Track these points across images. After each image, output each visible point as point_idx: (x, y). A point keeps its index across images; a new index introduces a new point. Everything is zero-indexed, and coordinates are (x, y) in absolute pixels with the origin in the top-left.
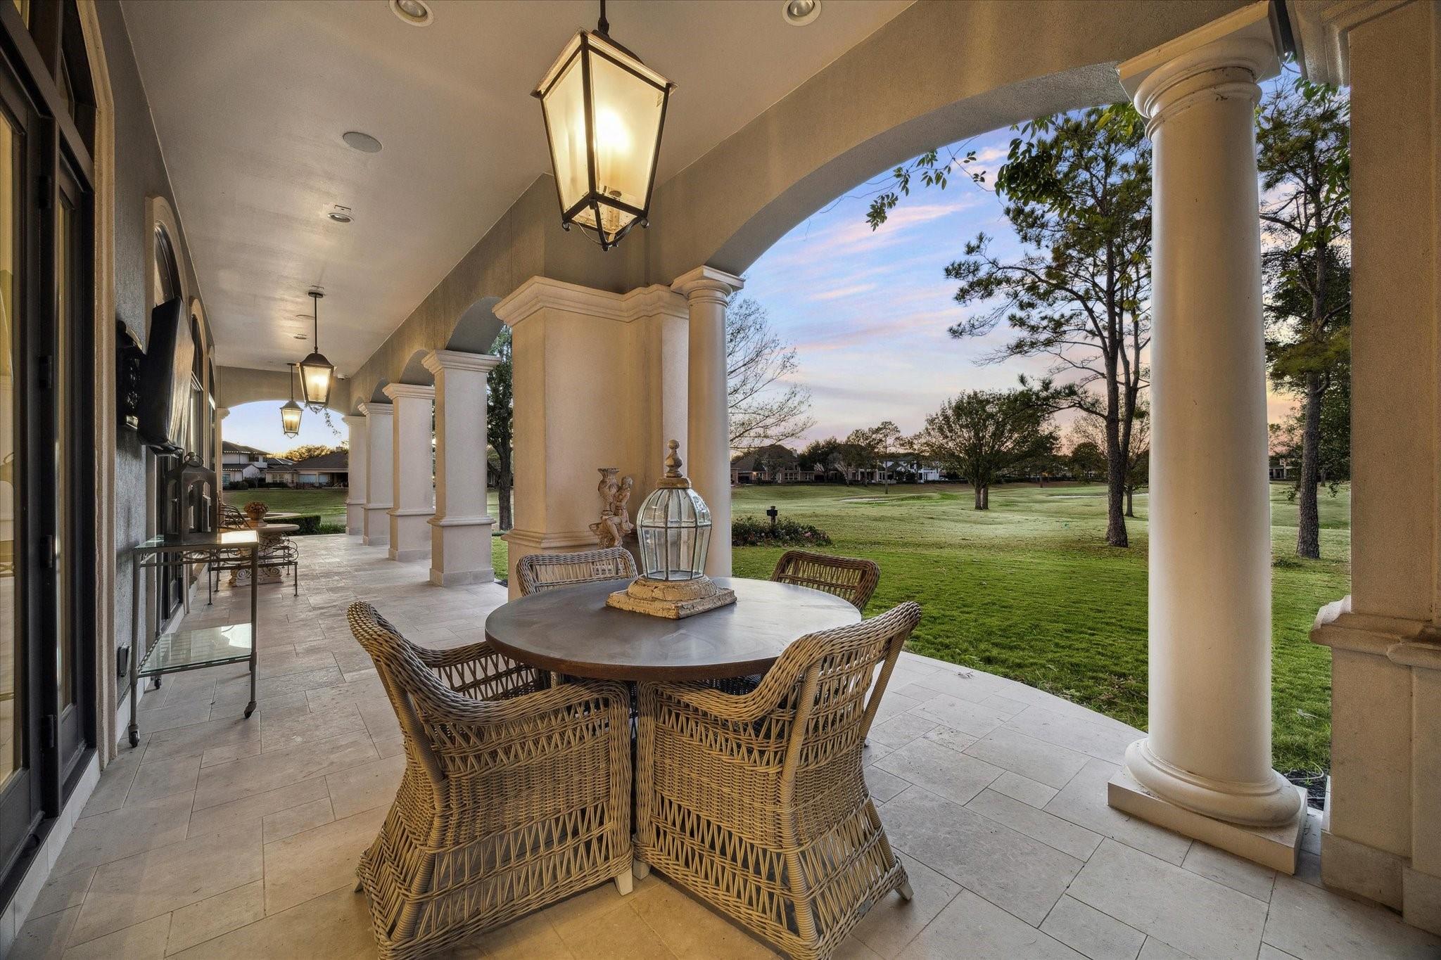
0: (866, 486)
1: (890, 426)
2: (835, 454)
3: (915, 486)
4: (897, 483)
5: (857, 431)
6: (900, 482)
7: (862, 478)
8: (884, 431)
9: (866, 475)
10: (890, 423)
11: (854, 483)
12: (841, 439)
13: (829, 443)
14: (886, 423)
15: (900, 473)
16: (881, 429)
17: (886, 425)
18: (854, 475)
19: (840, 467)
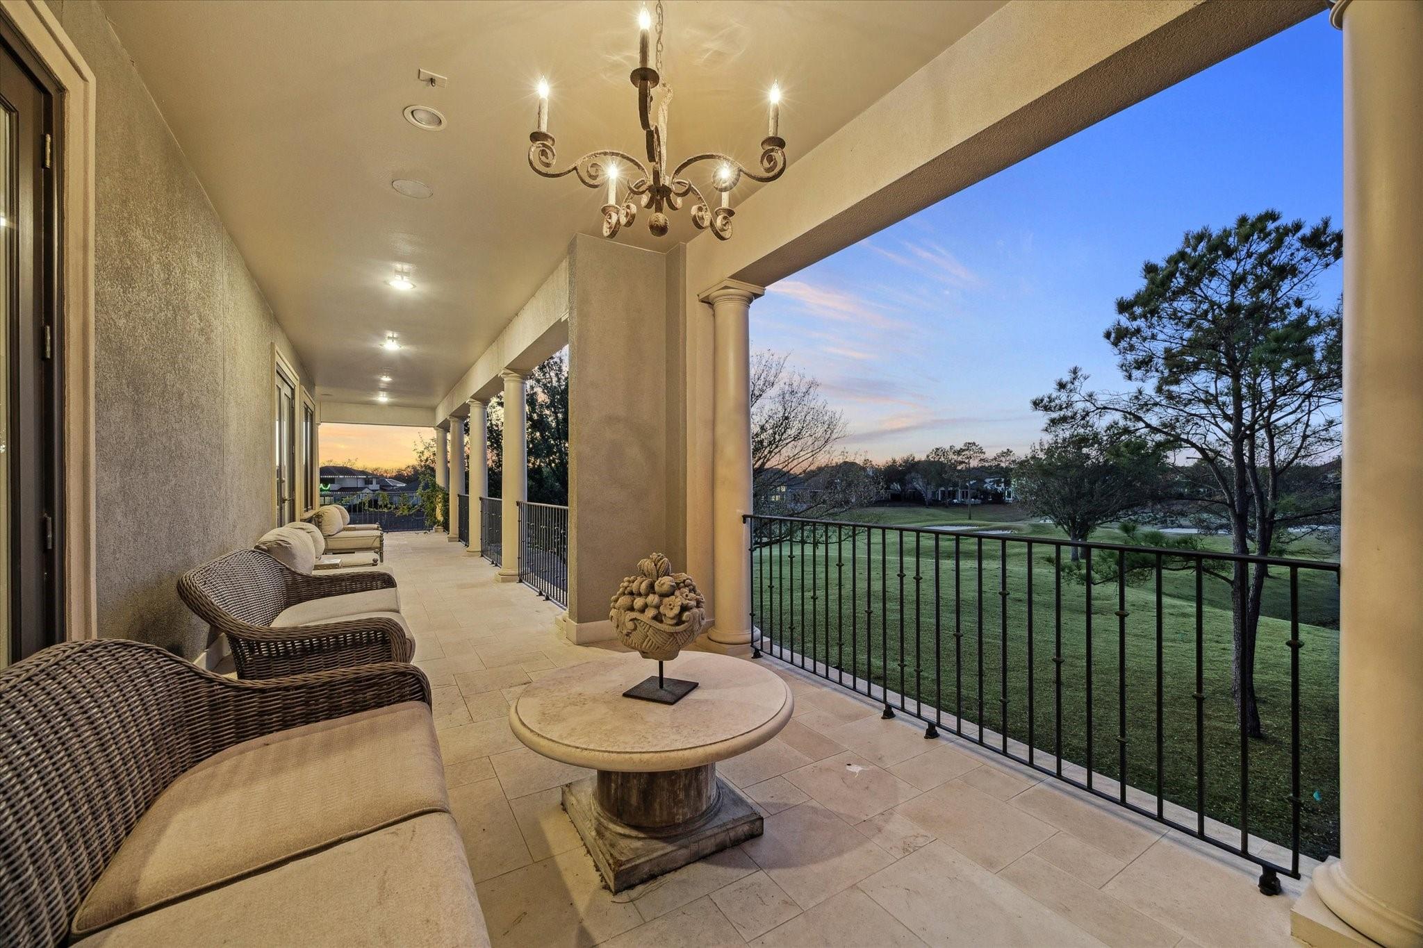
0: (947, 507)
1: (974, 447)
2: (913, 474)
3: (1001, 507)
4: (982, 503)
5: (937, 449)
6: (985, 502)
7: (942, 498)
8: (966, 452)
9: (947, 494)
10: (974, 444)
11: (934, 503)
12: (920, 456)
13: (906, 462)
14: (969, 444)
15: (986, 493)
16: (964, 450)
17: (969, 445)
18: (934, 493)
19: (919, 485)
